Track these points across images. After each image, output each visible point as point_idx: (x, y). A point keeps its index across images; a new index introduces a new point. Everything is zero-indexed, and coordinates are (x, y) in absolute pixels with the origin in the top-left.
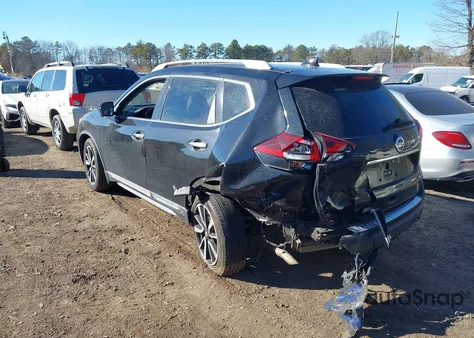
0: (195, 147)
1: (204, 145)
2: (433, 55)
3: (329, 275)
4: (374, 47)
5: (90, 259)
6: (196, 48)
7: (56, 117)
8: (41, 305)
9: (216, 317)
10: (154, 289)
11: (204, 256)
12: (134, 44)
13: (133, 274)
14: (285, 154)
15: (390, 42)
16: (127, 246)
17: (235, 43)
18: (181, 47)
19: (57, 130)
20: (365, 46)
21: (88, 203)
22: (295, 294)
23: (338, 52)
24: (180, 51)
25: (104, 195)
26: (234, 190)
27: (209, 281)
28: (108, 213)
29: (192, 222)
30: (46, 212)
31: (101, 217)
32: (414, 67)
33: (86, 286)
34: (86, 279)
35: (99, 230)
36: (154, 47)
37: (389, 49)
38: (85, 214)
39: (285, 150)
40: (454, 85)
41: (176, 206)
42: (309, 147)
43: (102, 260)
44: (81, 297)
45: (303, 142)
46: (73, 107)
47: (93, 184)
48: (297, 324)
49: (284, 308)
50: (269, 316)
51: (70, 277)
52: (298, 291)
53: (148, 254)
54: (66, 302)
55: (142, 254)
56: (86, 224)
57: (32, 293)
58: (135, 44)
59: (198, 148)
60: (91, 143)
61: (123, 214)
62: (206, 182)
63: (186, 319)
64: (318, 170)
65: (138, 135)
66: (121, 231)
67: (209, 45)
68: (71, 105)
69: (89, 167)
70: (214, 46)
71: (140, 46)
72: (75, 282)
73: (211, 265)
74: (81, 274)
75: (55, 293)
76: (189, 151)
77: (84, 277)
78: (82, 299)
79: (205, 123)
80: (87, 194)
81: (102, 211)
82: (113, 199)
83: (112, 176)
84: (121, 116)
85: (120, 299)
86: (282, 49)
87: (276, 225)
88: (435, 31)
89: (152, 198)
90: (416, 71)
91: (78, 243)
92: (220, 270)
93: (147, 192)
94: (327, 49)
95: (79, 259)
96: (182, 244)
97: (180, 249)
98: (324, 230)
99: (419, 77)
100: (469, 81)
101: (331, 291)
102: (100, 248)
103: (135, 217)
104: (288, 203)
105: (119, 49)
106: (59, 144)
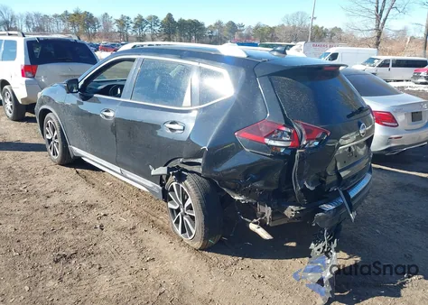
0: (171, 129)
1: (182, 128)
2: (343, 35)
3: (293, 244)
4: (294, 27)
5: (67, 236)
6: (132, 19)
7: (6, 87)
8: (27, 288)
9: (201, 291)
10: (137, 265)
11: (179, 231)
12: (71, 11)
13: (113, 250)
14: (267, 141)
15: (308, 22)
16: (101, 221)
17: (170, 17)
18: (119, 18)
19: (7, 101)
20: (286, 25)
21: (53, 177)
22: (267, 264)
23: (263, 29)
24: (117, 21)
25: (68, 169)
26: (215, 172)
27: (188, 255)
28: (76, 188)
29: (166, 198)
30: (11, 187)
31: (69, 192)
32: (330, 47)
33: (68, 265)
34: (68, 258)
35: (70, 206)
36: (91, 16)
37: (307, 29)
38: (52, 190)
39: (266, 137)
40: (364, 64)
41: (150, 184)
42: (289, 134)
43: (79, 237)
44: (66, 277)
45: (284, 129)
46: (25, 79)
47: (55, 157)
48: (275, 294)
49: (261, 279)
50: (249, 287)
51: (50, 257)
52: (270, 261)
53: (123, 229)
54: (51, 284)
55: (118, 230)
56: (55, 200)
57: (15, 275)
58: (73, 13)
59: (175, 130)
60: (52, 118)
61: (90, 188)
62: (183, 163)
63: (173, 294)
64: (297, 155)
65: (107, 114)
66: (91, 206)
67: (145, 17)
68: (23, 75)
69: (50, 141)
70: (150, 18)
71: (77, 14)
72: (57, 261)
73: (187, 239)
74: (61, 252)
75: (38, 274)
76: (165, 132)
77: (65, 256)
78: (68, 280)
79: (181, 106)
80: (50, 168)
81: (69, 185)
82: (77, 172)
83: (77, 151)
84: (86, 93)
85: (105, 278)
86: (213, 24)
87: (251, 203)
88: (349, 15)
89: (122, 174)
90: (332, 51)
91: (51, 220)
92: (197, 245)
93: (117, 169)
94: (253, 26)
95: (55, 237)
96: (154, 218)
97: (154, 223)
98: (297, 208)
99: (334, 56)
100: (376, 61)
101: (298, 260)
102: (75, 225)
103: (103, 191)
104: (266, 184)
105: (56, 16)
106: (10, 115)
